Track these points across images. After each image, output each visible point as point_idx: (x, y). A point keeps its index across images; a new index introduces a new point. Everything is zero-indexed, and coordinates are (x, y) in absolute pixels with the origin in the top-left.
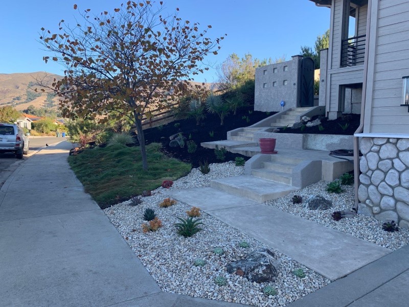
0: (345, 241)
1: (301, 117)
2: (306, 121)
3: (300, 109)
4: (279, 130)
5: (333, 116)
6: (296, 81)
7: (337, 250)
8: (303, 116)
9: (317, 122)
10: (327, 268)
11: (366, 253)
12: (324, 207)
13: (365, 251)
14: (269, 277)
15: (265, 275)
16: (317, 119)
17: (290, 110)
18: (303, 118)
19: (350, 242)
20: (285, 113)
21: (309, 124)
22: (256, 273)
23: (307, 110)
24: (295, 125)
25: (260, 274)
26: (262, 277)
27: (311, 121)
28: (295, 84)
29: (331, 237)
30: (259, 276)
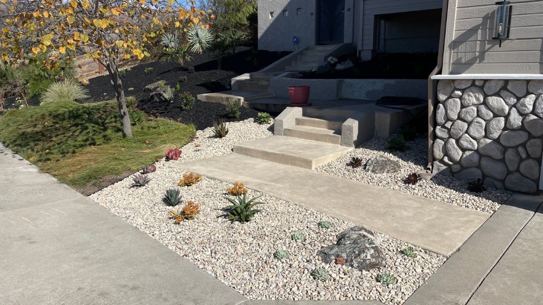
0: (435, 208)
1: (326, 59)
2: (332, 62)
3: (320, 48)
4: (302, 75)
5: (366, 56)
6: (314, 10)
7: (432, 220)
8: (328, 56)
9: (348, 64)
10: (434, 242)
11: (465, 219)
12: (392, 169)
13: (462, 217)
14: (379, 262)
15: (374, 260)
16: (348, 61)
17: (307, 49)
18: (329, 59)
19: (441, 209)
20: (301, 53)
21: (339, 67)
22: (363, 259)
23: (331, 48)
24: (319, 68)
25: (368, 259)
26: (370, 263)
27: (339, 62)
28: (312, 14)
29: (416, 205)
30: (368, 262)
